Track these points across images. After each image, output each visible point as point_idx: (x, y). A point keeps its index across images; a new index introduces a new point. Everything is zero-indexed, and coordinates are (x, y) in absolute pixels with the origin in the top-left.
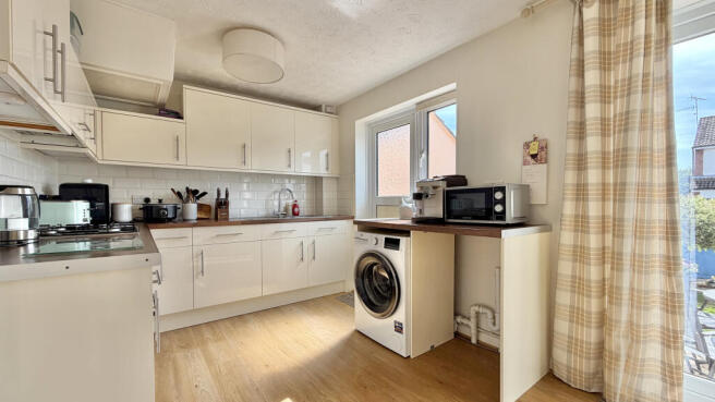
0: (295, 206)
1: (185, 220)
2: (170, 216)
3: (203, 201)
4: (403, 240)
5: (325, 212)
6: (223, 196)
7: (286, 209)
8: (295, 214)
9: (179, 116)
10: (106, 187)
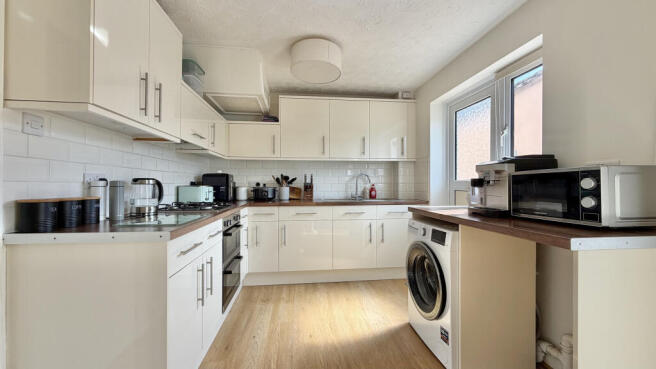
0: (372, 189)
1: (280, 200)
2: (270, 196)
3: (294, 185)
4: (450, 235)
5: (400, 197)
6: (308, 181)
7: (364, 192)
8: (371, 197)
9: (276, 120)
10: (227, 176)
